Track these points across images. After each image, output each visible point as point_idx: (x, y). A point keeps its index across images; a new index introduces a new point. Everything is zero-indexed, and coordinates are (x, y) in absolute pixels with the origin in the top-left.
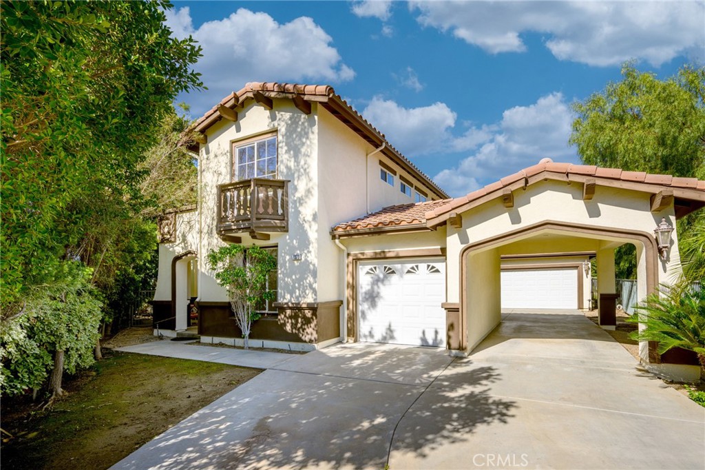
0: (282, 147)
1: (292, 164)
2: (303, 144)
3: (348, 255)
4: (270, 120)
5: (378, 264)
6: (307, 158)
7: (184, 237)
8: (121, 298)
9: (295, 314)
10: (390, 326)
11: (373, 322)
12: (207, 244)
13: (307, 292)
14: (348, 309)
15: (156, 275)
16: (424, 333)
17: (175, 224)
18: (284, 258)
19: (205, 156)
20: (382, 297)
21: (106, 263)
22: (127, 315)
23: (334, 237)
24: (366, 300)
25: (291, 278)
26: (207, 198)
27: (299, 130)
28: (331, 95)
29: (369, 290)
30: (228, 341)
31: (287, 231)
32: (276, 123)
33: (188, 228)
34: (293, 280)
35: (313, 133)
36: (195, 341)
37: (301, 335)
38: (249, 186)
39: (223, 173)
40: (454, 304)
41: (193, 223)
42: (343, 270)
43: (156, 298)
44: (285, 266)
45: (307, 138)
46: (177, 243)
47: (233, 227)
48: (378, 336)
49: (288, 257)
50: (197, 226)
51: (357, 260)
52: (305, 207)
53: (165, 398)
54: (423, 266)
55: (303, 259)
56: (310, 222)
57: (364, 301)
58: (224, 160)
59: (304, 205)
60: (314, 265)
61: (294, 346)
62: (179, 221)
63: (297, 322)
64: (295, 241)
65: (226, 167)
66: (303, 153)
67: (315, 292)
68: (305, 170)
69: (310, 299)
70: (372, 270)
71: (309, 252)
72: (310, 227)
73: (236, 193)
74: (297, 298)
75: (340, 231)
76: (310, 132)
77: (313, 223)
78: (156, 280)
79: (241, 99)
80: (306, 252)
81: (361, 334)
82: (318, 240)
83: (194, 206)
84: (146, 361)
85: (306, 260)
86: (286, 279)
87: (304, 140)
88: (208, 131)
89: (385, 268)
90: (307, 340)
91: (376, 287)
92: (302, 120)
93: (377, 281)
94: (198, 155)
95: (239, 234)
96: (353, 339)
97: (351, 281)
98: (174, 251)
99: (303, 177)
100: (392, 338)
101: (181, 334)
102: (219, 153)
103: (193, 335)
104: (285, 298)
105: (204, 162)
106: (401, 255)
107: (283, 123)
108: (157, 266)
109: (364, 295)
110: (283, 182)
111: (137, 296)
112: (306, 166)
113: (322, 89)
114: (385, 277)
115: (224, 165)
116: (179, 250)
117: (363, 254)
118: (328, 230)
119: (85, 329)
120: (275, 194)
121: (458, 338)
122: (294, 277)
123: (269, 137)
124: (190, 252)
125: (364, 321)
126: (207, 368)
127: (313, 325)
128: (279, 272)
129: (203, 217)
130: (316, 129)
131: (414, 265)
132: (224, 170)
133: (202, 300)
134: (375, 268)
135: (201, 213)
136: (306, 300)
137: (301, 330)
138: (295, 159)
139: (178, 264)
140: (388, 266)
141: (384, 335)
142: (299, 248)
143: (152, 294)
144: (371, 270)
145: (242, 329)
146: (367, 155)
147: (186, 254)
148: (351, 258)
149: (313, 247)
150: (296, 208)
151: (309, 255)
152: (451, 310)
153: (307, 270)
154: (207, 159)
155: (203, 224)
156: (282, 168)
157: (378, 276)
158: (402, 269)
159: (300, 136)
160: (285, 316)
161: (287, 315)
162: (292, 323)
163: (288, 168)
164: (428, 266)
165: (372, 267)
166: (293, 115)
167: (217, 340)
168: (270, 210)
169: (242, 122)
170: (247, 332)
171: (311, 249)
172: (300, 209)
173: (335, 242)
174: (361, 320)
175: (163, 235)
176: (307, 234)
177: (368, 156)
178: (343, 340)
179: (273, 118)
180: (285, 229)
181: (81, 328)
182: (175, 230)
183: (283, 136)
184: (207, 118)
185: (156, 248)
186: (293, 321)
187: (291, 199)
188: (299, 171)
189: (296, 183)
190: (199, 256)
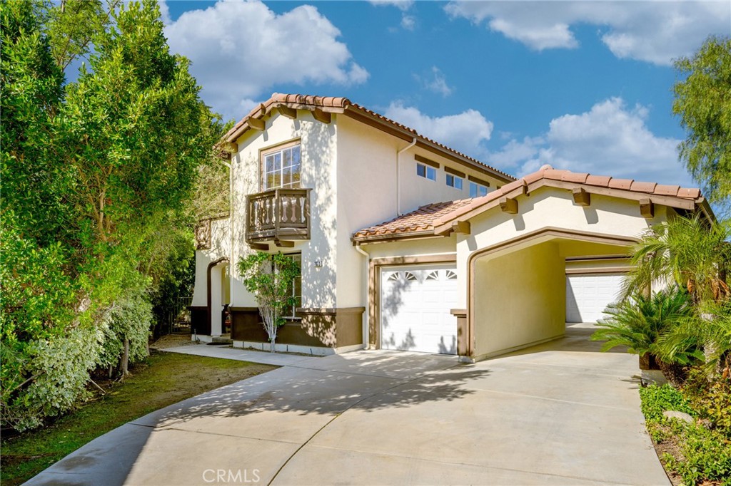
0: (304, 156)
1: (313, 172)
2: (323, 153)
3: (370, 260)
4: (294, 130)
5: (399, 270)
6: (327, 167)
7: (218, 242)
8: (163, 304)
9: (316, 318)
10: (410, 332)
11: (394, 328)
12: (238, 250)
13: (327, 297)
14: (370, 315)
15: (193, 281)
16: (442, 339)
17: (210, 230)
18: (307, 265)
19: (237, 165)
20: (403, 303)
21: (153, 270)
22: (167, 321)
23: (354, 244)
24: (387, 306)
25: (312, 283)
26: (239, 206)
27: (319, 139)
28: (347, 107)
29: (390, 297)
30: (257, 345)
31: (309, 238)
32: (299, 132)
33: (222, 235)
34: (314, 285)
35: (332, 142)
36: (228, 346)
37: (321, 339)
38: (274, 196)
39: (253, 182)
40: (462, 310)
41: (226, 229)
42: (366, 276)
43: (193, 304)
44: (308, 272)
45: (327, 147)
46: (212, 250)
47: (260, 236)
48: (399, 343)
49: (310, 264)
50: (230, 233)
51: (378, 266)
52: (325, 214)
53: (201, 380)
54: (442, 272)
55: (323, 265)
56: (329, 229)
57: (386, 308)
58: (254, 168)
59: (324, 212)
60: (333, 271)
61: (315, 350)
62: (214, 227)
63: (318, 327)
64: (316, 248)
65: (255, 175)
66: (323, 162)
67: (334, 298)
68: (325, 178)
69: (329, 305)
70: (394, 277)
71: (329, 258)
72: (330, 234)
73: (262, 202)
74: (318, 303)
75: (361, 237)
76: (329, 141)
77: (332, 230)
78: (193, 286)
79: (268, 110)
80: (326, 258)
81: (383, 340)
82: (337, 247)
83: (227, 214)
84: (186, 358)
85: (326, 266)
86: (308, 285)
87: (324, 149)
88: (238, 141)
89: (407, 273)
90: (327, 344)
91: (397, 293)
92: (323, 130)
93: (399, 287)
94: (230, 163)
95: (265, 242)
96: (375, 346)
97: (373, 287)
98: (210, 257)
99: (324, 185)
100: (412, 345)
101: (216, 339)
102: (250, 161)
103: (227, 340)
104: (308, 304)
105: (236, 170)
106: (419, 261)
107: (305, 132)
108: (194, 271)
109: (386, 301)
110: (305, 191)
111: (176, 302)
112: (326, 175)
113: (338, 101)
114: (407, 283)
115: (253, 173)
116: (214, 256)
117: (383, 259)
118: (348, 237)
119: (142, 326)
120: (298, 202)
121: (466, 343)
122: (315, 283)
123: (293, 145)
124: (223, 259)
125: (385, 328)
126: (235, 364)
127: (332, 329)
128: (302, 277)
129: (235, 224)
130: (335, 138)
131: (433, 271)
132: (254, 179)
133: (234, 306)
134: (397, 274)
135: (233, 221)
136: (326, 305)
137: (321, 334)
138: (316, 167)
139: (213, 269)
140: (410, 272)
141: (405, 341)
142: (320, 255)
143: (189, 301)
144: (394, 275)
145: (269, 333)
146: (398, 152)
147: (220, 261)
148: (373, 264)
149: (333, 253)
150: (317, 216)
151: (328, 261)
152: (461, 316)
153: (327, 276)
154: (239, 167)
155: (235, 230)
156: (305, 176)
157: (399, 281)
158: (422, 275)
159: (320, 145)
160: (307, 320)
161: (309, 320)
162: (313, 327)
163: (310, 176)
164: (448, 272)
165: (394, 273)
166: (314, 125)
167: (247, 344)
168: (293, 219)
169: (269, 131)
170: (273, 336)
171: (330, 255)
172: (320, 216)
173: (355, 248)
174: (383, 327)
175: (199, 242)
176: (327, 241)
177: (399, 154)
178: (365, 347)
179: (297, 127)
180: (308, 237)
181: (140, 324)
182: (210, 237)
183: (305, 145)
184: (237, 129)
185: (193, 255)
186: (315, 326)
187: (312, 207)
188: (320, 179)
189: (317, 191)
190: (231, 262)
